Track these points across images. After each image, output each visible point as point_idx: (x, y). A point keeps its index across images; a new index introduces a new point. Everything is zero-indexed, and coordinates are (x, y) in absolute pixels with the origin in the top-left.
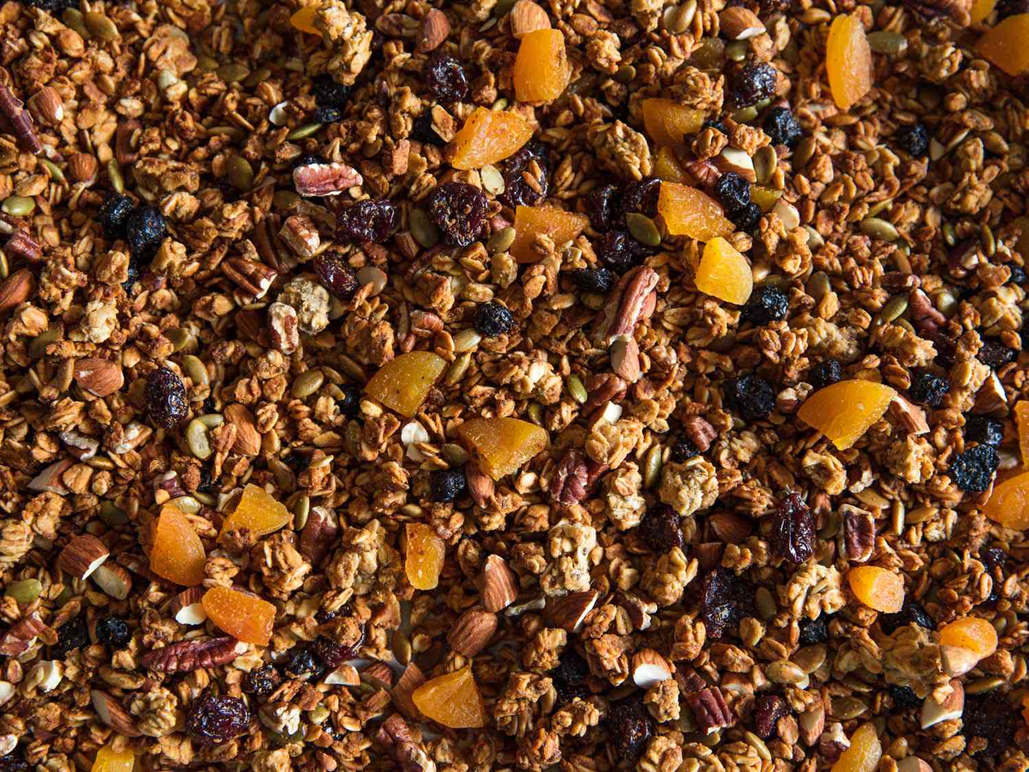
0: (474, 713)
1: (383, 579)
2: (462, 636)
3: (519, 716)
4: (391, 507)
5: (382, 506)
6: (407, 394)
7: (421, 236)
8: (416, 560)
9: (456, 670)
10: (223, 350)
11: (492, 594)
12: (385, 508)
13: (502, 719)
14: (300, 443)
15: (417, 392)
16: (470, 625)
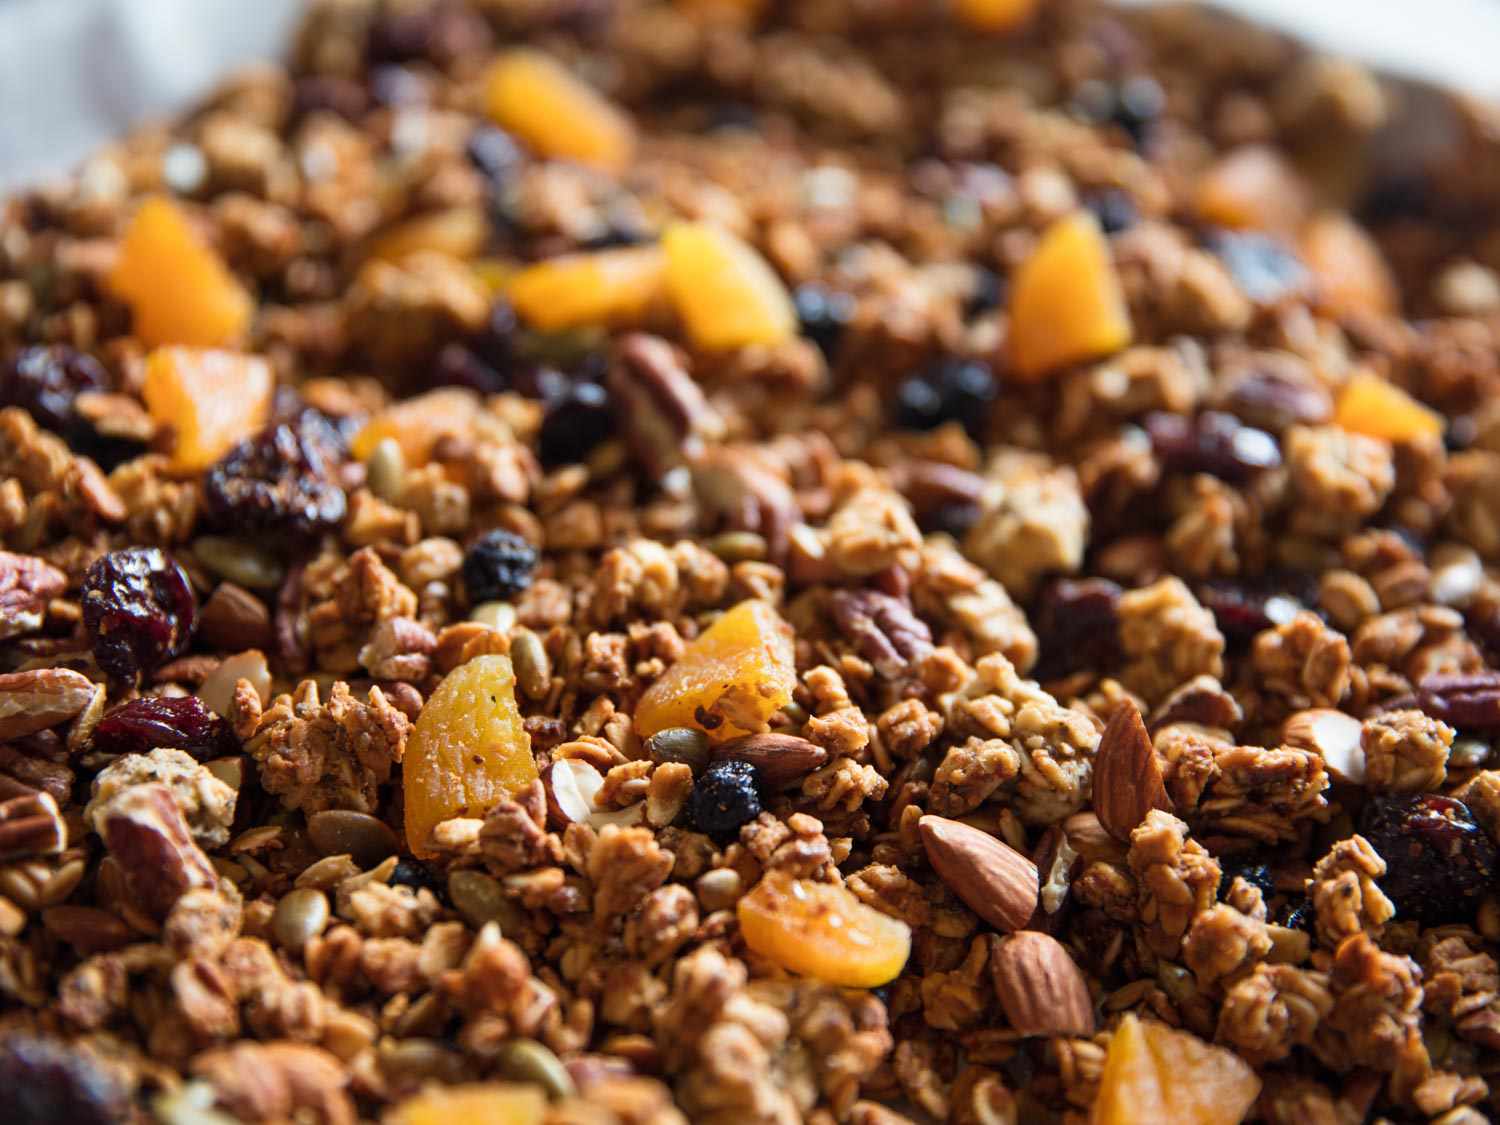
0: (1220, 1064)
1: (814, 1024)
2: (1040, 992)
3: (1284, 988)
4: (683, 913)
5: (665, 922)
6: (495, 750)
7: (250, 568)
8: (828, 932)
9: (1103, 1062)
10: (80, 991)
11: (997, 870)
12: (673, 922)
13: (1272, 1020)
14: (400, 1001)
15: (508, 729)
16: (1029, 963)
